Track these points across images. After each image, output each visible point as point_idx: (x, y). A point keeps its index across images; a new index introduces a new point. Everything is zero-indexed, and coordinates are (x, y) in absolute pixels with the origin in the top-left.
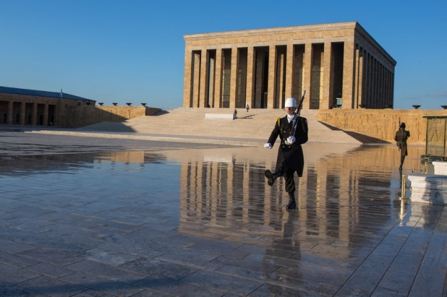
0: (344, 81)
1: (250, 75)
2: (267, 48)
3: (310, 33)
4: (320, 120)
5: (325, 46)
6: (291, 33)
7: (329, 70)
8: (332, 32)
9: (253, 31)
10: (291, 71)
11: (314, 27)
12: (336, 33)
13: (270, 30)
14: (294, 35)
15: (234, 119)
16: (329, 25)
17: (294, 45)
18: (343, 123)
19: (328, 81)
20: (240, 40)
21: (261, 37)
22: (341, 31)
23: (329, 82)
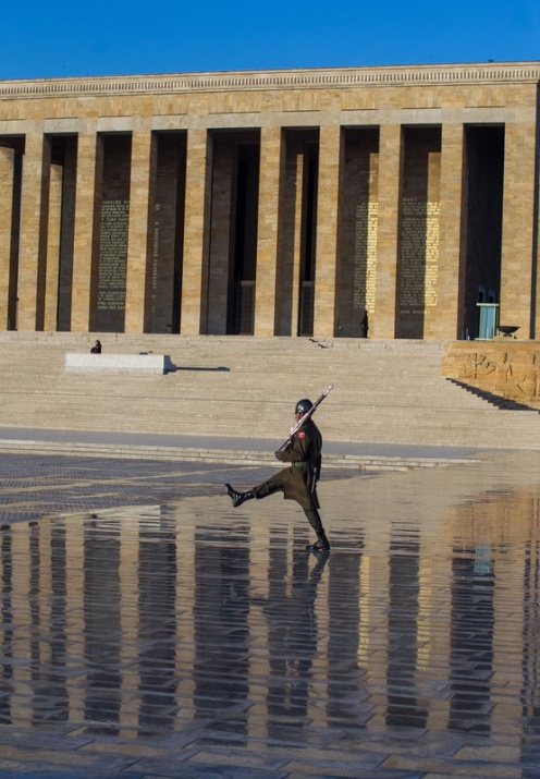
0: (505, 250)
1: (195, 223)
2: (254, 134)
3: (397, 92)
4: (456, 376)
5: (445, 135)
6: (337, 89)
7: (458, 213)
8: (466, 92)
9: (204, 78)
10: (334, 214)
11: (408, 71)
12: (478, 96)
13: (263, 76)
14: (343, 95)
15: (166, 371)
16: (458, 69)
17: (343, 128)
18: (527, 384)
19: (453, 249)
20: (160, 104)
21: (231, 97)
22: (496, 90)
23: (457, 250)
